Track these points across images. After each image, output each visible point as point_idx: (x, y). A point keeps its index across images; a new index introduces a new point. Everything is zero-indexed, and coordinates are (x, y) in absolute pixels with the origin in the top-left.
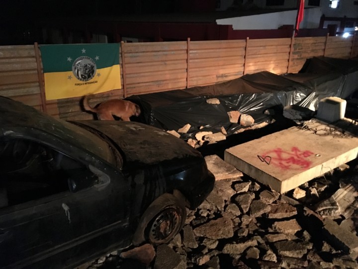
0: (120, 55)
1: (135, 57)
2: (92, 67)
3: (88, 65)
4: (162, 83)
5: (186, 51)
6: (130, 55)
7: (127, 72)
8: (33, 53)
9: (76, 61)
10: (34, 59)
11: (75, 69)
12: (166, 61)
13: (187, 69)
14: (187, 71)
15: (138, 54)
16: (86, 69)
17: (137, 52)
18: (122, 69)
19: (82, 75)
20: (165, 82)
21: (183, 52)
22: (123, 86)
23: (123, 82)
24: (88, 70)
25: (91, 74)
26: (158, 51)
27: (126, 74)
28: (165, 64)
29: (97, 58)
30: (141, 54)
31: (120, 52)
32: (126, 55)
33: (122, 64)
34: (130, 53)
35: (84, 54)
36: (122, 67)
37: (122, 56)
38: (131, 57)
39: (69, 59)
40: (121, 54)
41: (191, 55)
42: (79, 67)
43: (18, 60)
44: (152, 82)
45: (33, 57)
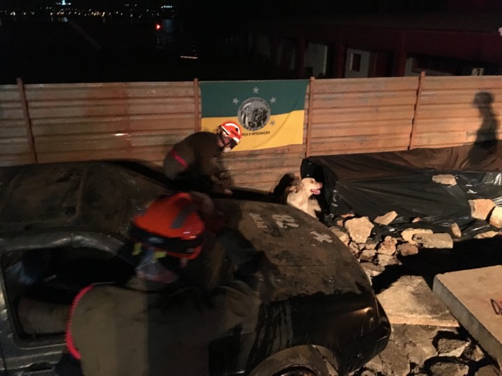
0: (307, 97)
1: (330, 99)
2: (265, 112)
3: (259, 110)
4: (368, 138)
5: (415, 92)
6: (323, 96)
7: (314, 121)
8: (191, 92)
9: (244, 104)
10: (192, 100)
11: (242, 113)
12: (379, 106)
13: (413, 120)
14: (413, 123)
15: (334, 96)
16: (256, 115)
17: (333, 93)
18: (307, 117)
19: (249, 123)
20: (373, 138)
21: (411, 93)
22: (306, 140)
23: (307, 134)
24: (258, 116)
25: (262, 122)
26: (368, 92)
27: (312, 124)
28: (377, 111)
29: (273, 100)
30: (339, 95)
31: (308, 91)
32: (316, 96)
33: (308, 110)
34: (322, 93)
35: (256, 95)
36: (308, 113)
37: (309, 98)
38: (323, 99)
39: (236, 101)
40: (309, 95)
41: (423, 98)
42: (247, 111)
43: (173, 100)
44: (352, 136)
45: (192, 97)
